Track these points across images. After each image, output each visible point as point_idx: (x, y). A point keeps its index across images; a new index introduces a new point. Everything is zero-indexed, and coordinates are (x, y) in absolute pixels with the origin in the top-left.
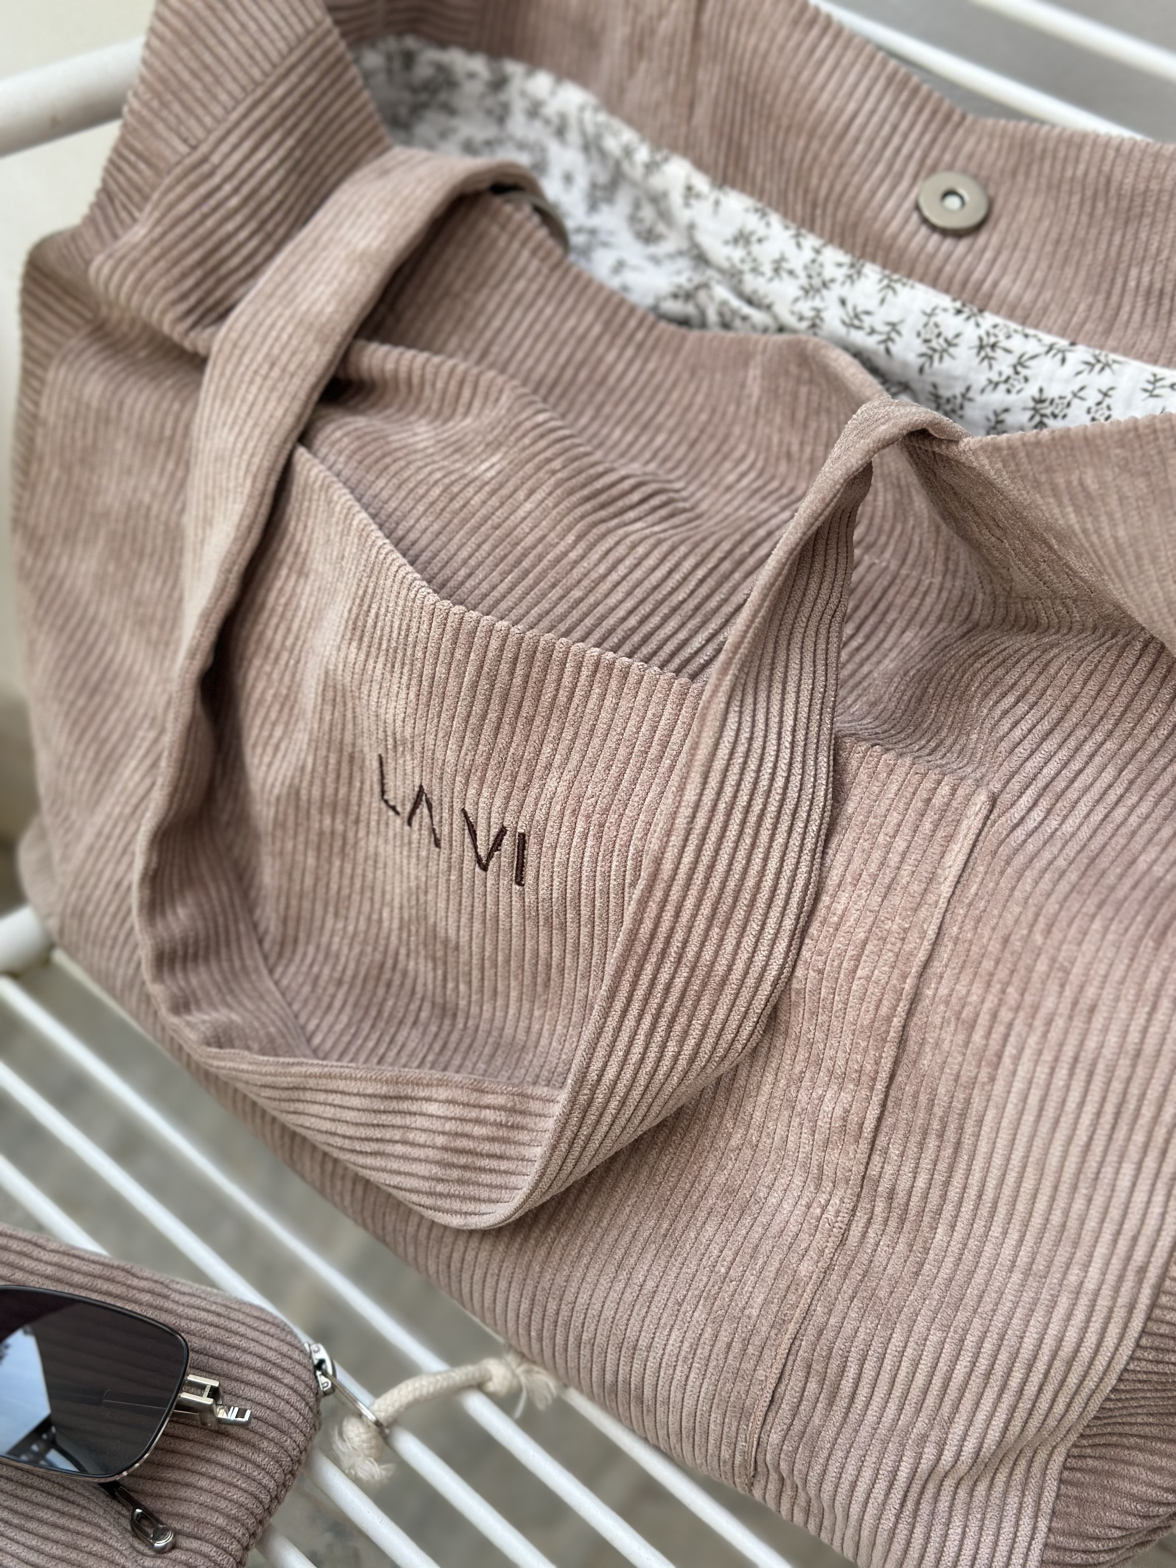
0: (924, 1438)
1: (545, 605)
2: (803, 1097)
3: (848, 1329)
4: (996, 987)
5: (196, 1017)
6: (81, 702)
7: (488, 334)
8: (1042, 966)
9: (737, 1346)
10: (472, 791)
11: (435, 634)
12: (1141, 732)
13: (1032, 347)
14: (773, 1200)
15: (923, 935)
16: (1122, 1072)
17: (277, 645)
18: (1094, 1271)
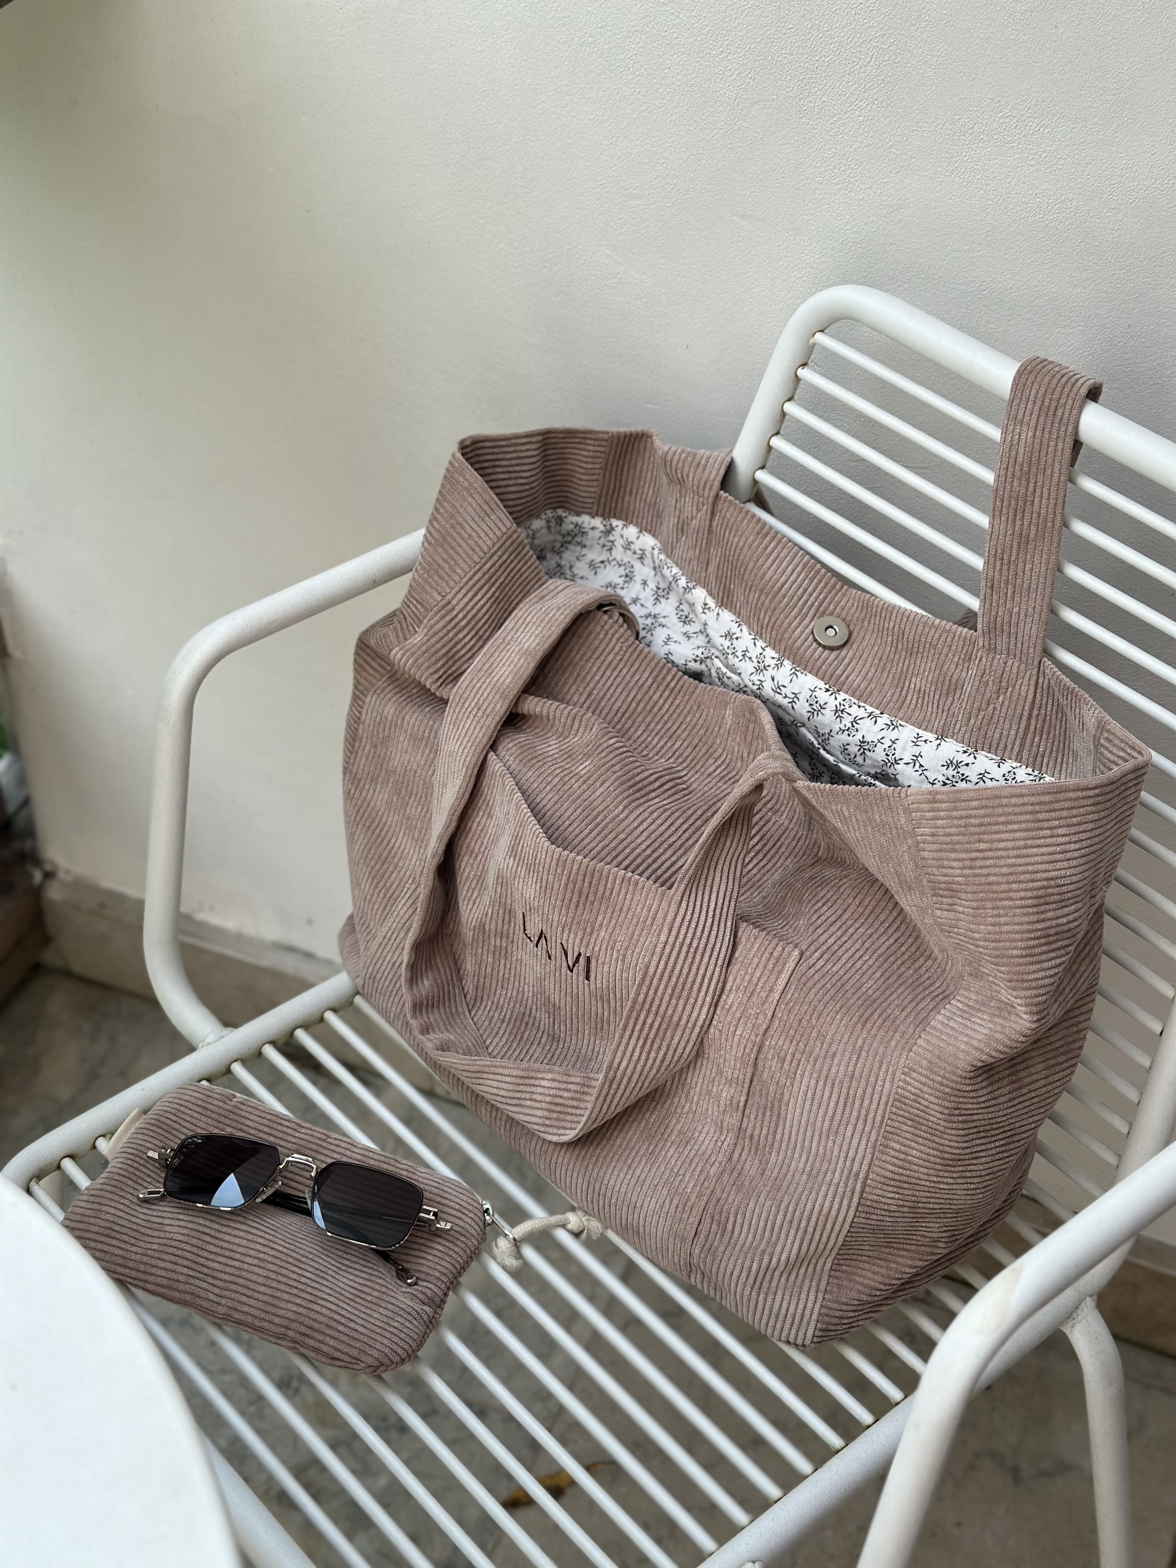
0: (764, 1251)
1: (606, 842)
2: (715, 1090)
3: (730, 1200)
4: (795, 1042)
5: (432, 1036)
6: (377, 868)
7: (592, 685)
8: (814, 1034)
9: (681, 1206)
10: (565, 935)
11: (548, 860)
12: (876, 925)
13: (861, 713)
14: (701, 1139)
15: (766, 1016)
16: (846, 1085)
17: (476, 850)
18: (837, 1175)
